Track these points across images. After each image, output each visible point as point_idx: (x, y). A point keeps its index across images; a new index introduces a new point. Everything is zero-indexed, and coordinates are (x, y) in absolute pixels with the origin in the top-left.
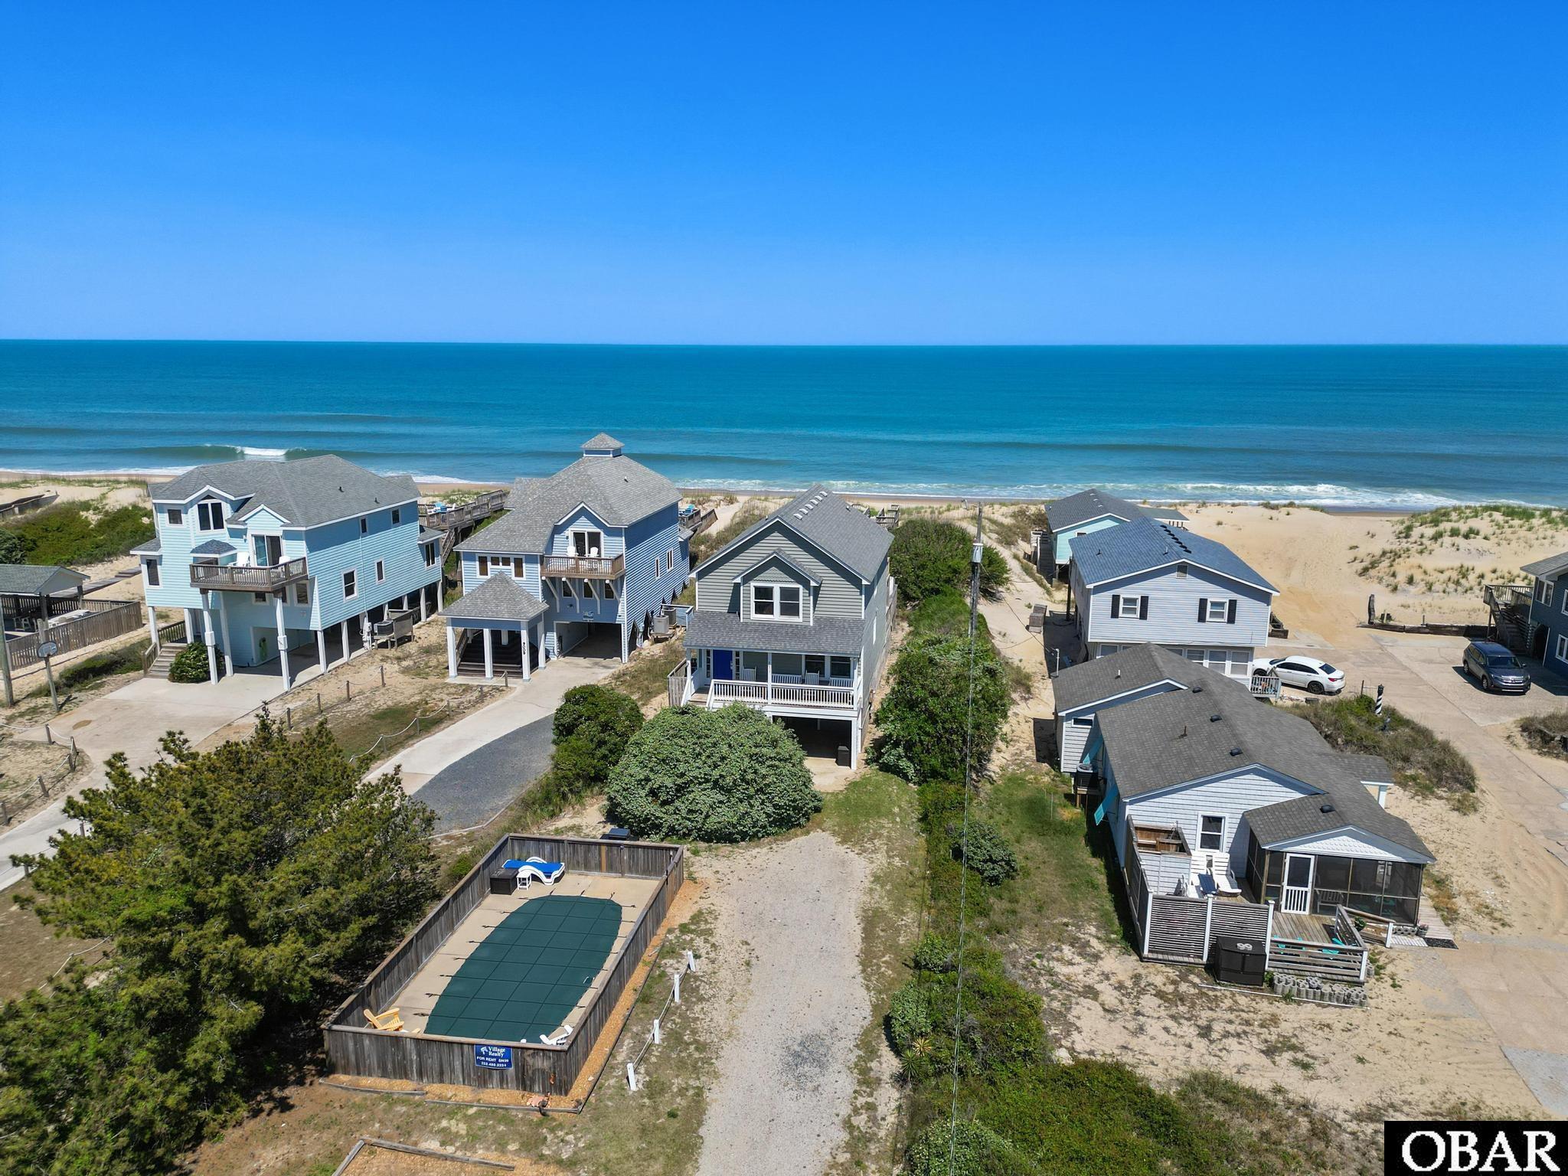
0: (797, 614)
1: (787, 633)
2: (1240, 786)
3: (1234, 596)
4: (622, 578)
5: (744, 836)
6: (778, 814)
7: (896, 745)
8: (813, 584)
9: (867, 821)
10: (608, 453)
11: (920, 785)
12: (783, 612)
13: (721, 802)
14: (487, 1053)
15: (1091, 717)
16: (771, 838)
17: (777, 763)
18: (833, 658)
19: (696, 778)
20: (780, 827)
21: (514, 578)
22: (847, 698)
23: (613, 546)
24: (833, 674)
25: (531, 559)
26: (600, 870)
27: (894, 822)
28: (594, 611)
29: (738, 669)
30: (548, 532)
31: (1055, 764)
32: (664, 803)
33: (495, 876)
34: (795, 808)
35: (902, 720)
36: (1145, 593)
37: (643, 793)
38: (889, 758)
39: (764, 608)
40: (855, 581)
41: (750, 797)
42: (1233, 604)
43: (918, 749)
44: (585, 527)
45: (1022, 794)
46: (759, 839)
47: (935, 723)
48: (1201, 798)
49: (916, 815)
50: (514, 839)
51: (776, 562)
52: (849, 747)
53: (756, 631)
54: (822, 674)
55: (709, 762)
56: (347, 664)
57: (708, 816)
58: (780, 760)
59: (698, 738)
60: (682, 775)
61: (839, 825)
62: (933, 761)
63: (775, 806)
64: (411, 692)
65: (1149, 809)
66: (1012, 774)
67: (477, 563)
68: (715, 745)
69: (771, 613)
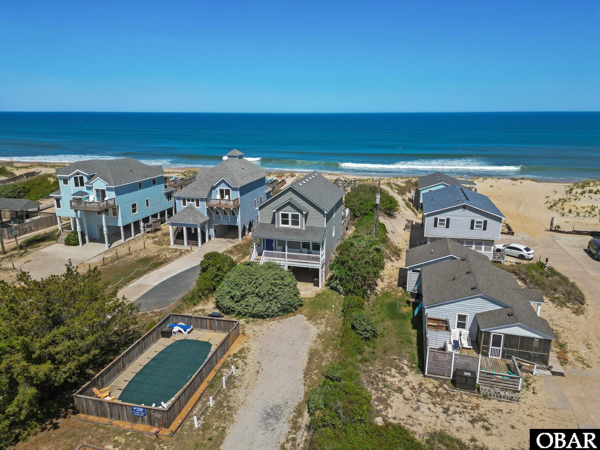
1: (294, 232)
2: (474, 303)
3: (486, 219)
4: (238, 207)
5: (268, 316)
6: (283, 307)
7: (336, 279)
8: (304, 213)
9: (320, 311)
10: (237, 157)
11: (345, 296)
12: (293, 224)
13: (259, 302)
14: (136, 410)
15: (419, 269)
16: (280, 317)
17: (282, 287)
18: (313, 243)
19: (249, 292)
20: (284, 312)
21: (196, 207)
22: (318, 259)
23: (235, 195)
24: (313, 249)
25: (202, 200)
26: (207, 329)
27: (331, 312)
28: (228, 220)
29: (275, 246)
30: (209, 189)
31: (405, 288)
32: (236, 302)
33: (163, 330)
34: (290, 305)
35: (339, 269)
36: (448, 217)
37: (228, 297)
38: (333, 285)
39: (285, 222)
40: (322, 212)
41: (271, 300)
42: (485, 222)
43: (344, 281)
44: (224, 187)
45: (388, 301)
46: (275, 317)
47: (351, 271)
48: (458, 307)
49: (341, 309)
50: (173, 315)
51: (289, 204)
52: (318, 279)
53: (281, 231)
54: (309, 249)
55: (255, 286)
56: (133, 239)
57: (253, 308)
58: (284, 285)
59: (251, 276)
60: (244, 291)
61: (309, 312)
62: (350, 287)
63: (281, 304)
64: (155, 251)
65: (435, 311)
66: (386, 292)
67: (182, 201)
68: (257, 279)
69: (288, 224)
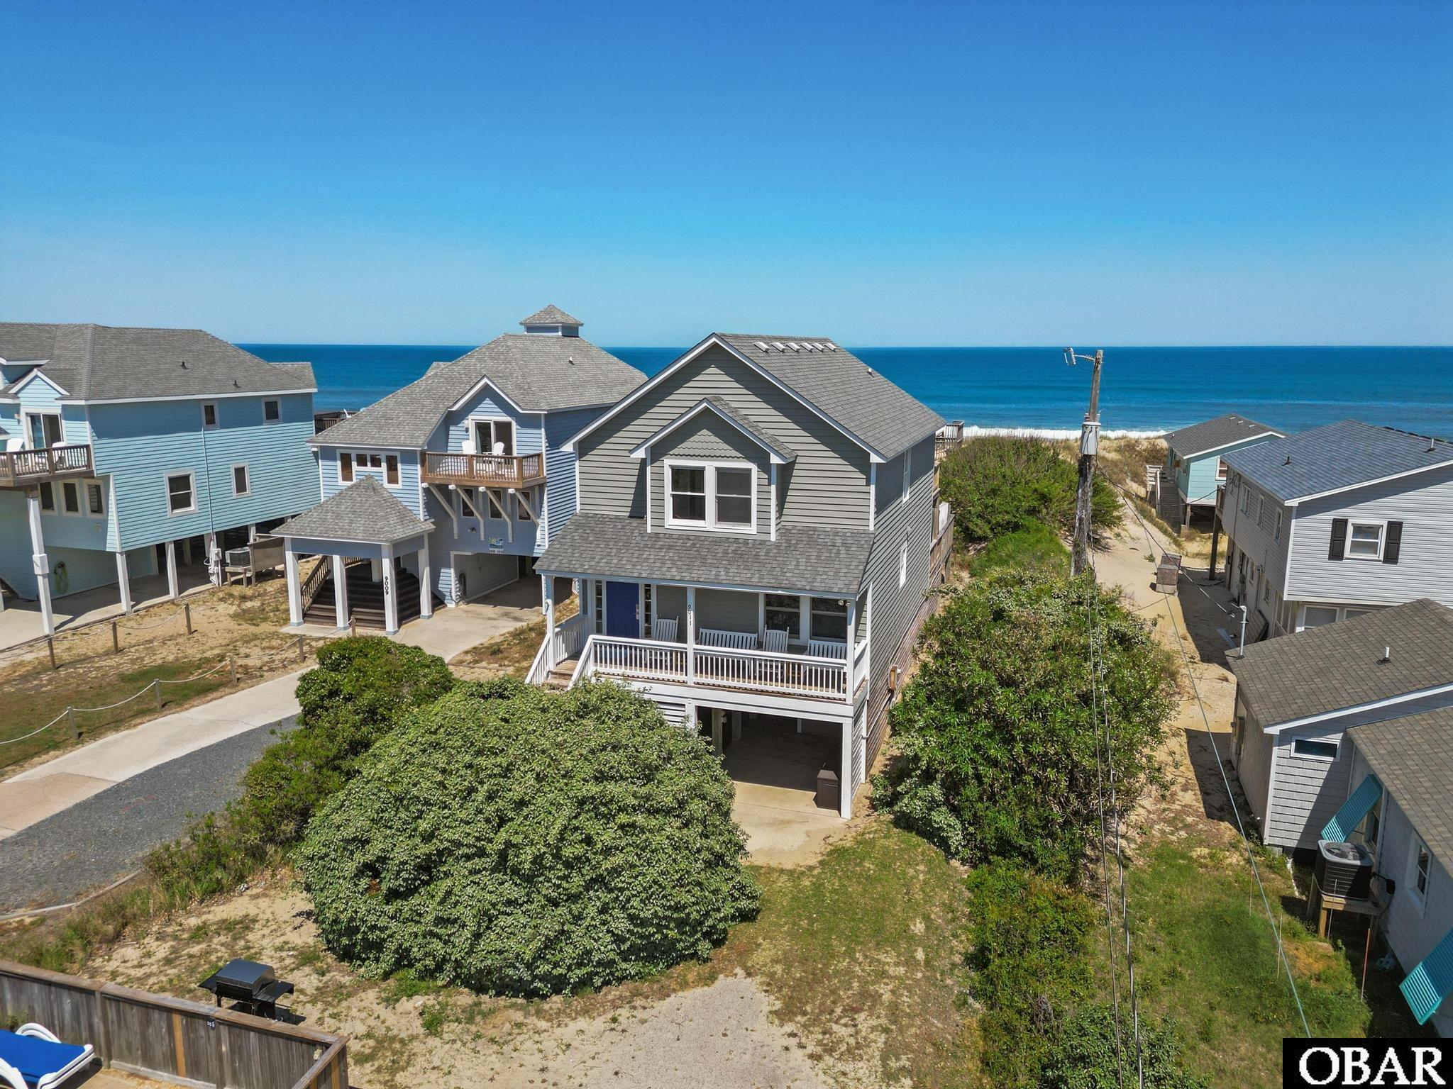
0: (746, 519)
1: (725, 552)
4: (541, 487)
5: (558, 985)
6: (641, 937)
7: (928, 777)
8: (775, 460)
9: (850, 953)
10: (555, 329)
11: (974, 866)
12: (723, 516)
13: (509, 903)
15: (1335, 739)
16: (624, 989)
17: (640, 819)
18: (814, 600)
19: (459, 845)
20: (651, 959)
21: (386, 485)
22: (835, 679)
23: (528, 441)
24: (815, 634)
25: (409, 457)
27: (910, 962)
28: (504, 538)
29: (648, 619)
30: (436, 419)
31: (1253, 829)
32: (393, 895)
34: (681, 924)
35: (942, 728)
36: (1397, 516)
37: (350, 867)
38: (913, 805)
39: (689, 507)
40: (857, 457)
41: (574, 898)
43: (971, 791)
44: (490, 414)
46: (598, 989)
47: (1009, 741)
49: (963, 945)
51: (708, 420)
52: (838, 770)
53: (670, 548)
54: (795, 632)
55: (490, 809)
57: (477, 936)
58: (652, 812)
59: (480, 753)
60: (428, 837)
61: (787, 961)
62: (1003, 822)
63: (632, 918)
67: (339, 463)
68: (507, 772)
69: (701, 516)
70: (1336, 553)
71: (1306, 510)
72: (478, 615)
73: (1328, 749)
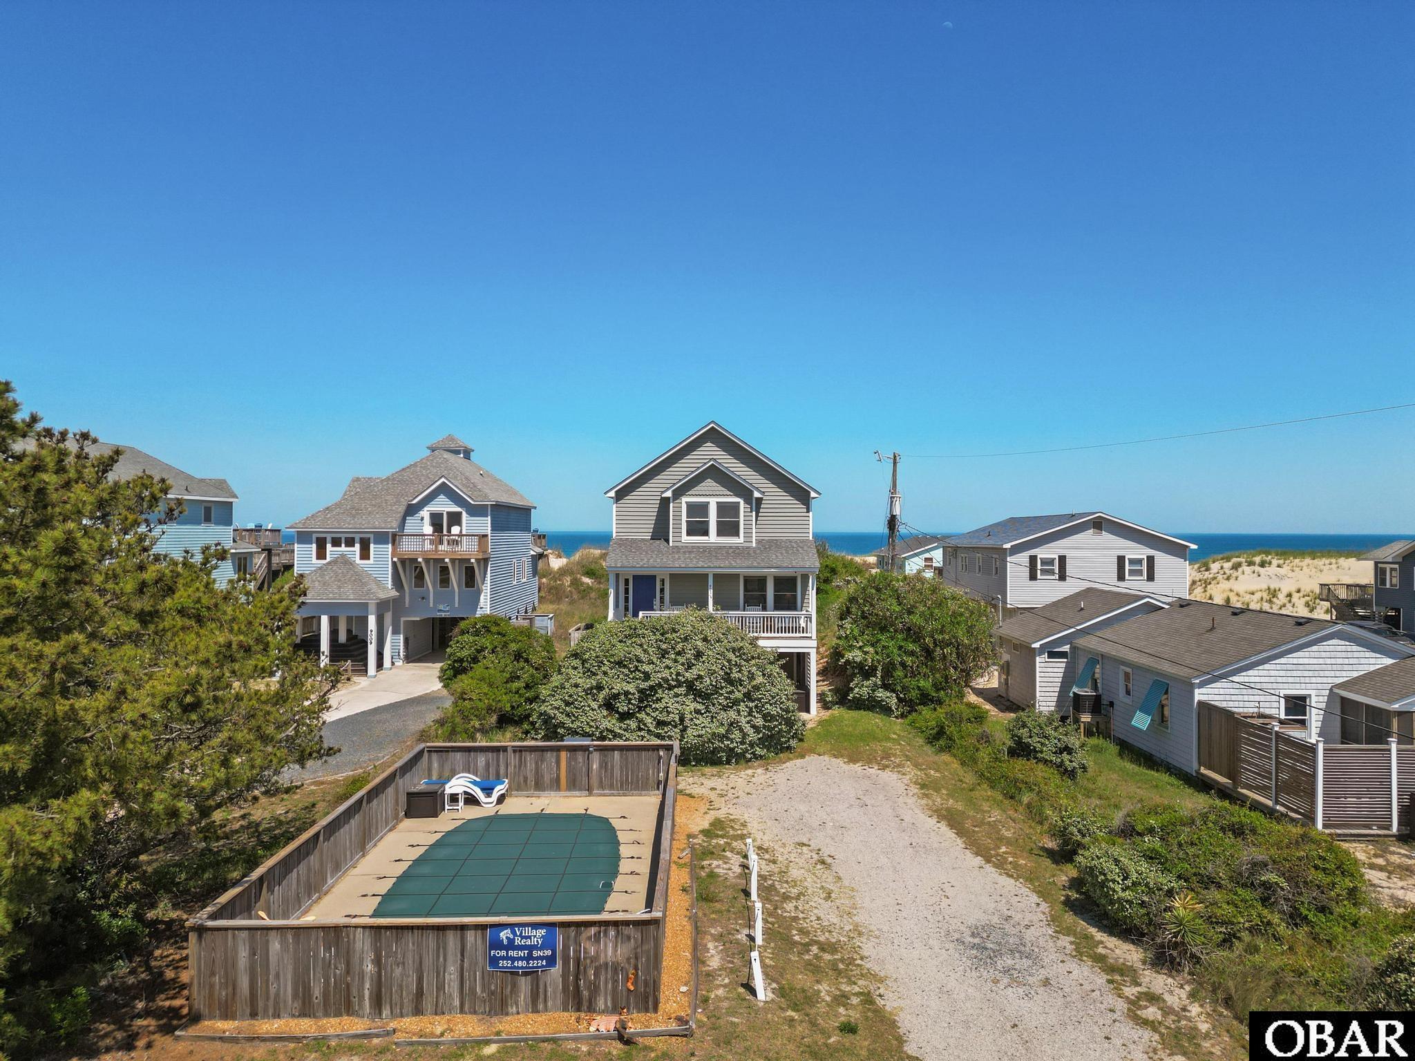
0: (737, 535)
1: (728, 553)
2: (1323, 655)
3: (1151, 552)
4: (486, 560)
5: (730, 755)
8: (757, 494)
9: (866, 745)
10: (458, 452)
12: (721, 533)
15: (1066, 648)
16: (759, 762)
19: (666, 681)
20: (770, 747)
21: (358, 561)
22: (799, 625)
23: (476, 526)
25: (382, 538)
26: (558, 788)
27: (900, 745)
28: (451, 604)
30: (402, 509)
32: (624, 717)
33: (413, 790)
36: (1062, 552)
37: (594, 704)
38: (861, 693)
39: (698, 528)
40: (801, 495)
42: (1151, 560)
44: (444, 506)
46: (747, 761)
48: (1282, 673)
49: (921, 739)
50: (431, 751)
51: (714, 473)
53: (690, 554)
55: (681, 659)
60: (649, 677)
61: (835, 750)
62: (921, 685)
65: (1222, 691)
67: (314, 546)
69: (706, 533)
70: (1033, 577)
71: (1016, 550)
72: (428, 667)
73: (1062, 655)
